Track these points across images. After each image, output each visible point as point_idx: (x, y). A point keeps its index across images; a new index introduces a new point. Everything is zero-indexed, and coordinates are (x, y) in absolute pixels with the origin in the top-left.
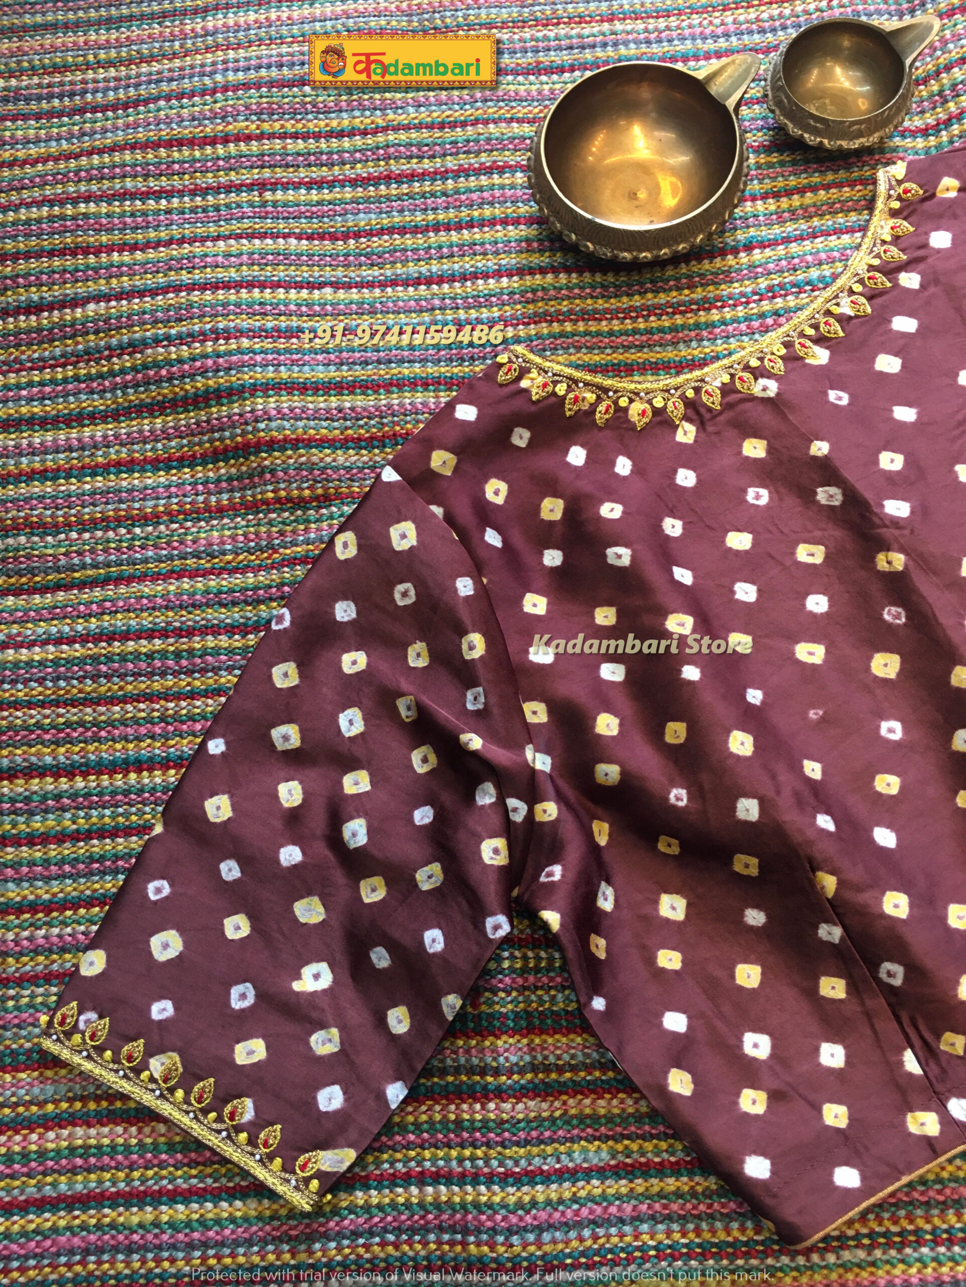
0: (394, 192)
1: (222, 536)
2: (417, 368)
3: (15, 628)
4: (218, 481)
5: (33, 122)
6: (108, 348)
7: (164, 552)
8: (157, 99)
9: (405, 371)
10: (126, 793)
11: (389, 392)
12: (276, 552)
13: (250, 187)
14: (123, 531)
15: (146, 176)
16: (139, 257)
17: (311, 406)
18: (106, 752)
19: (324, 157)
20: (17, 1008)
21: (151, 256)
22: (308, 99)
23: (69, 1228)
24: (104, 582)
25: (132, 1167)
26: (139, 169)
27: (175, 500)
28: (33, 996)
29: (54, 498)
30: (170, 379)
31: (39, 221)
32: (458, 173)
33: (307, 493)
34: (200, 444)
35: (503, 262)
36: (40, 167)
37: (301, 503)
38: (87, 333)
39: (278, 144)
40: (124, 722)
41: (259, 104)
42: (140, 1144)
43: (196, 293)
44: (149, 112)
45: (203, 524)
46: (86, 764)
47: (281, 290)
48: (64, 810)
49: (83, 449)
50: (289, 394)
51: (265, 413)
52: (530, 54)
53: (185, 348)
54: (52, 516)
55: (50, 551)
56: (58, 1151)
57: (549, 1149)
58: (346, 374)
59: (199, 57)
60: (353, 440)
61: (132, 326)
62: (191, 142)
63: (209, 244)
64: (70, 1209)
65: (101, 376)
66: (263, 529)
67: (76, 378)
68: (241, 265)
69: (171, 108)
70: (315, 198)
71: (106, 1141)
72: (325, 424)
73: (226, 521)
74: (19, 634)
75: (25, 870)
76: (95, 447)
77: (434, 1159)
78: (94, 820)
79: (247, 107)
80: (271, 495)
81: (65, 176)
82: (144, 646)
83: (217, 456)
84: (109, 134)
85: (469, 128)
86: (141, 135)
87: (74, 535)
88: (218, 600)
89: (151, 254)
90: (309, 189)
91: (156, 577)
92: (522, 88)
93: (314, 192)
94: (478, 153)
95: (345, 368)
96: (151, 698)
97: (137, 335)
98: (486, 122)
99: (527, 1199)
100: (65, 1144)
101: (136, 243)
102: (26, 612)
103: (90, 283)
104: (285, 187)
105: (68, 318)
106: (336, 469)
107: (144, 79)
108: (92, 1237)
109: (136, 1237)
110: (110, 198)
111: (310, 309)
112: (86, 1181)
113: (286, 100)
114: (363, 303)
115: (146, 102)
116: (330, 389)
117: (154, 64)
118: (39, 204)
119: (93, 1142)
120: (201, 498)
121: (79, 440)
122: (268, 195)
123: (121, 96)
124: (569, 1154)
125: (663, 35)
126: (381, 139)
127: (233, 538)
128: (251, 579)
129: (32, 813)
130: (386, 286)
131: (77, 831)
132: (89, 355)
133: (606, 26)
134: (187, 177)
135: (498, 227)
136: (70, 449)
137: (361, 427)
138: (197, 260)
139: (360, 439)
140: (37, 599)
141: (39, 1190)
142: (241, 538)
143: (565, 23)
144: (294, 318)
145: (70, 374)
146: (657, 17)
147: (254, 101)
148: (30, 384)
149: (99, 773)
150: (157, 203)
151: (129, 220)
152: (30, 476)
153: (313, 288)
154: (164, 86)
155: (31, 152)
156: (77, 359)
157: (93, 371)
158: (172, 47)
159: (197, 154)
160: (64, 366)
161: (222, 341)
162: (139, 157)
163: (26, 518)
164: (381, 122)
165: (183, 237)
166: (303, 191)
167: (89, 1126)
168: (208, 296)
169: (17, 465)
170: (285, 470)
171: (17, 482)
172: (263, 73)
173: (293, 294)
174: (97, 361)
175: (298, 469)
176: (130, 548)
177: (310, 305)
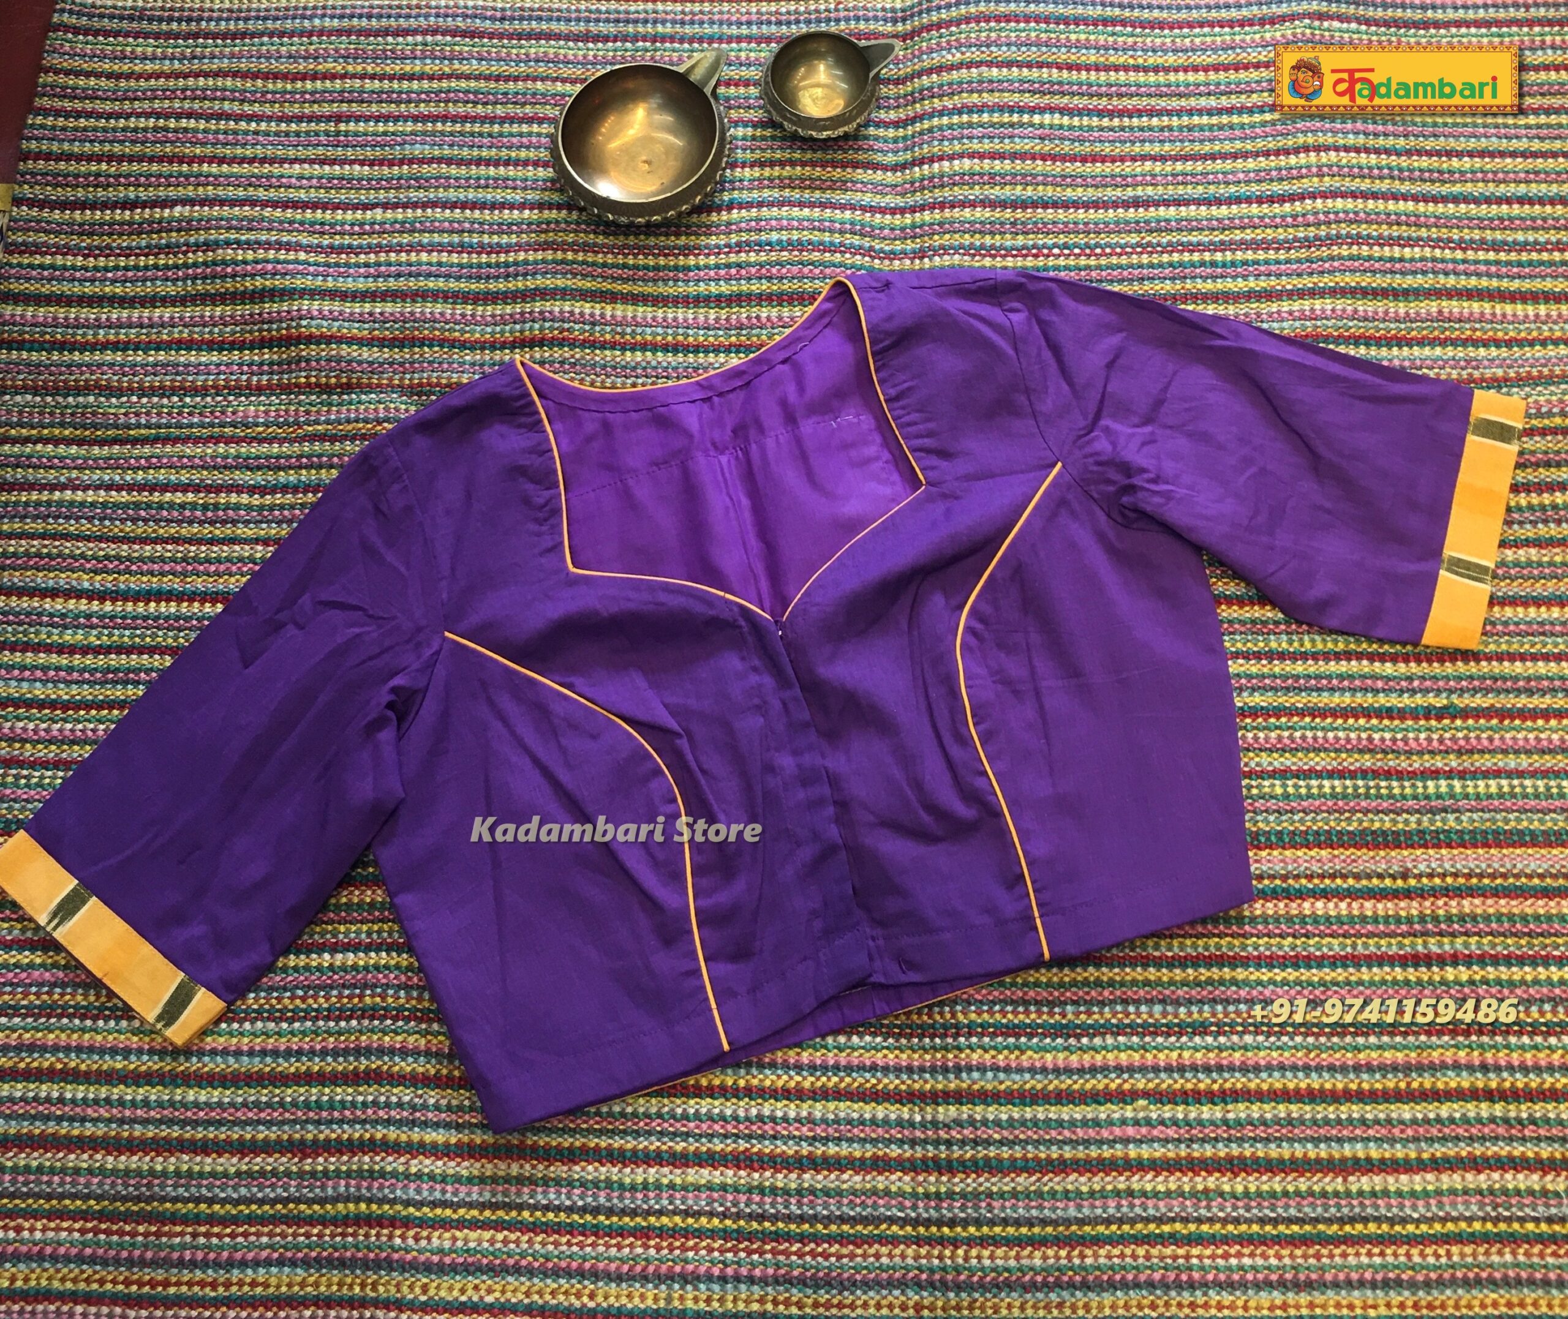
0: (448, 129)
1: (257, 411)
2: (441, 283)
3: (74, 474)
4: (261, 364)
5: (152, 41)
6: (187, 244)
7: (207, 420)
8: (261, 35)
9: (431, 284)
10: (145, 618)
11: (414, 301)
12: (300, 428)
13: (329, 119)
14: (175, 399)
15: (242, 101)
16: (225, 170)
17: (348, 310)
18: (134, 583)
19: (395, 96)
20: (27, 786)
21: (233, 169)
22: (389, 47)
24: (154, 441)
26: (237, 94)
27: (223, 377)
28: (42, 777)
29: (122, 366)
30: (234, 276)
31: (145, 130)
32: (503, 120)
33: (333, 381)
34: (251, 332)
35: (529, 197)
36: (153, 82)
37: (327, 389)
38: (170, 231)
39: (357, 83)
40: (152, 560)
41: (347, 49)
43: (269, 208)
44: (253, 45)
45: (243, 399)
46: (117, 592)
47: (340, 211)
48: (92, 627)
49: (151, 326)
50: (331, 299)
51: (309, 313)
52: (582, 24)
53: (251, 252)
54: (118, 381)
55: (113, 411)
58: (381, 284)
60: (378, 340)
61: (210, 229)
62: (285, 76)
63: (286, 166)
65: (177, 267)
66: (293, 409)
67: (156, 267)
68: (311, 187)
69: (272, 44)
70: (381, 130)
72: (357, 325)
73: (263, 398)
74: (78, 478)
75: (52, 673)
76: (163, 326)
77: (347, 933)
78: (115, 639)
79: (336, 50)
80: (303, 380)
81: (173, 92)
82: (179, 498)
83: (263, 343)
84: (216, 60)
85: (520, 83)
86: (243, 65)
87: (134, 399)
88: (246, 464)
89: (236, 169)
90: (378, 122)
91: (197, 441)
92: (571, 52)
93: (382, 125)
94: (524, 104)
95: (381, 280)
96: (176, 540)
97: (212, 237)
98: (535, 79)
101: (225, 158)
102: (86, 459)
103: (180, 188)
104: (358, 119)
105: (157, 216)
106: (360, 363)
107: (254, 13)
110: (208, 118)
111: (361, 228)
113: (371, 47)
114: (405, 222)
115: (253, 36)
116: (366, 297)
118: (147, 115)
120: (245, 378)
121: (150, 319)
122: (342, 127)
123: (232, 27)
125: (697, 18)
126: (444, 85)
127: (266, 413)
128: (275, 449)
129: (65, 628)
130: (427, 207)
131: (100, 646)
132: (169, 249)
134: (277, 105)
135: (530, 168)
136: (141, 326)
137: (387, 329)
138: (274, 180)
140: (96, 450)
142: (273, 414)
144: (347, 237)
145: (151, 263)
147: (343, 46)
148: (116, 268)
149: (126, 600)
150: (248, 125)
151: (221, 137)
153: (367, 209)
154: (270, 24)
155: (147, 67)
156: (159, 250)
157: (171, 262)
160: (146, 255)
161: (283, 252)
162: (239, 84)
163: (97, 381)
164: (447, 70)
165: (265, 157)
166: (372, 124)
168: (278, 212)
169: (95, 335)
170: (318, 361)
171: (93, 350)
172: (355, 21)
173: (349, 216)
174: (175, 254)
175: (329, 360)
176: (179, 414)
177: (362, 224)
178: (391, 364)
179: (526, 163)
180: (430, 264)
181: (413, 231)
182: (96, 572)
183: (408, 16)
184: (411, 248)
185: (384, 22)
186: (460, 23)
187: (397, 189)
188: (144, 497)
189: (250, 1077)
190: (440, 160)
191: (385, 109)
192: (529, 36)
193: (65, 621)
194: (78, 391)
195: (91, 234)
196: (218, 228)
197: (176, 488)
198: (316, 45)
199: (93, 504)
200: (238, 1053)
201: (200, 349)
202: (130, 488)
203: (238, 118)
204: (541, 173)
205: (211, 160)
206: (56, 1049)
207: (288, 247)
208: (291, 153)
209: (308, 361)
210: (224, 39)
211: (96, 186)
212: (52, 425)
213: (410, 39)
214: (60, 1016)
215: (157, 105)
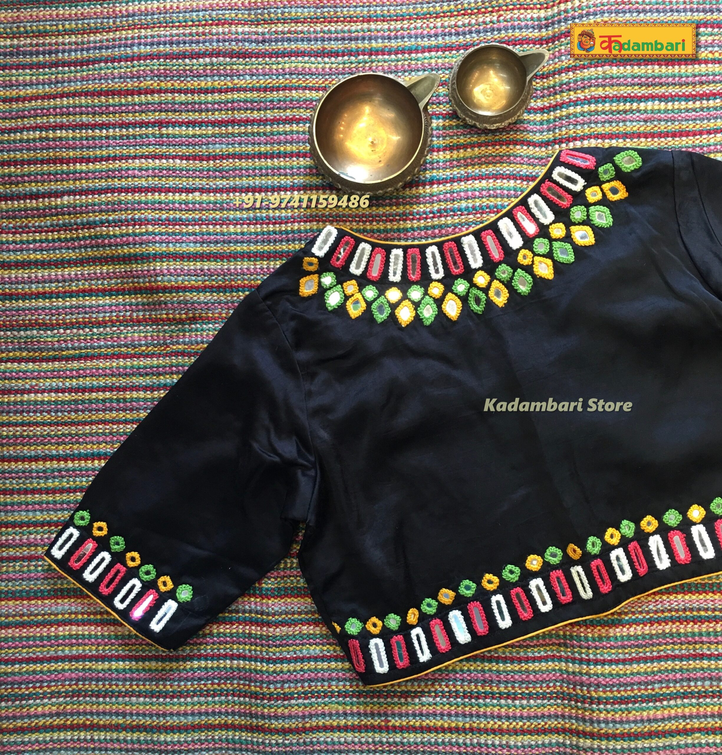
0: (236, 131)
1: (140, 336)
2: (245, 247)
3: (34, 382)
4: (137, 305)
5: (28, 71)
6: (76, 224)
7: (109, 343)
8: (100, 61)
9: (239, 248)
11: (229, 261)
12: (168, 347)
13: (154, 124)
14: (87, 330)
15: (94, 114)
16: (91, 167)
17: (186, 268)
18: (82, 449)
19: (197, 106)
21: (98, 167)
22: (188, 68)
23: (70, 669)
24: (79, 358)
25: (99, 645)
26: (90, 109)
27: (114, 314)
29: (50, 309)
30: (110, 246)
31: (34, 140)
32: (272, 122)
33: (184, 316)
35: (296, 181)
36: (33, 103)
37: (181, 322)
38: (63, 214)
39: (170, 96)
40: (91, 434)
41: (158, 70)
42: (102, 635)
43: (123, 194)
44: (95, 70)
45: (129, 328)
46: (73, 455)
47: (171, 194)
48: (63, 477)
49: (64, 281)
50: (174, 260)
51: (161, 271)
52: (319, 43)
53: (117, 228)
54: (50, 320)
55: (50, 339)
56: (64, 636)
57: (291, 649)
58: (205, 248)
59: (124, 32)
60: (209, 287)
61: (89, 213)
62: (119, 93)
63: (130, 161)
64: (70, 661)
65: (72, 239)
66: (161, 334)
67: (59, 239)
68: (148, 176)
69: (108, 68)
70: (191, 133)
71: (87, 633)
72: (193, 278)
73: (142, 328)
74: (36, 385)
75: (45, 506)
76: (71, 280)
77: (238, 649)
78: (78, 483)
79: (152, 71)
80: (165, 316)
81: (48, 110)
82: (101, 395)
83: (136, 291)
84: (72, 84)
85: (281, 92)
86: (91, 86)
87: (62, 331)
88: (138, 372)
89: (98, 166)
90: (188, 127)
91: (106, 357)
92: (314, 66)
93: (190, 129)
94: (285, 109)
95: (205, 245)
96: (105, 422)
97: (91, 219)
98: (290, 89)
99: (278, 669)
100: (67, 633)
101: (89, 158)
102: (39, 372)
103: (64, 183)
104: (174, 125)
105: (53, 203)
106: (199, 303)
107: (92, 45)
108: (81, 674)
109: (100, 675)
110: (74, 127)
111: (187, 206)
112: (77, 650)
113: (175, 68)
114: (216, 203)
115: (94, 62)
116: (196, 257)
117: (98, 35)
118: (34, 128)
119: (80, 633)
120: (128, 314)
121: (62, 276)
122: (164, 131)
123: (79, 57)
124: (301, 651)
125: (399, 33)
126: (230, 97)
127: (145, 337)
128: (155, 361)
129: (47, 478)
130: (230, 192)
131: (70, 488)
132: (65, 227)
133: (366, 25)
134: (117, 115)
135: (294, 159)
136: (58, 281)
137: (213, 280)
138: (123, 172)
139: (212, 287)
140: (44, 365)
141: (56, 653)
142: (150, 338)
143: (341, 21)
144: (177, 212)
145: (56, 237)
146: (397, 20)
147: (156, 68)
148: (35, 241)
149: (80, 460)
150: (101, 131)
151: (85, 142)
152: (38, 295)
153: (189, 192)
154: (104, 52)
155: (28, 92)
156: (59, 228)
157: (69, 236)
158: (108, 23)
159: (123, 101)
160: (52, 231)
161: (137, 227)
162: (90, 101)
163: (36, 320)
164: (230, 85)
165: (115, 156)
166: (184, 128)
167: (79, 626)
168: (130, 196)
169: (30, 288)
170: (172, 304)
171: (30, 299)
172: (162, 48)
173: (177, 197)
174: (71, 230)
175: (179, 303)
176: (91, 339)
177: (187, 203)
178: (219, 303)
179: (291, 155)
180: (236, 234)
181: (222, 209)
182: (58, 444)
183: (198, 42)
184: (223, 222)
185: (182, 47)
186: (234, 46)
187: (209, 177)
188: (79, 396)
189: (194, 727)
190: (233, 156)
191: (192, 116)
192: (284, 55)
193: (46, 475)
194: (26, 327)
195: (14, 218)
196: (94, 212)
197: (98, 389)
198: (138, 67)
199: (49, 402)
200: (186, 714)
201: (97, 296)
202: (70, 390)
203: (93, 127)
204: (302, 162)
205: (82, 160)
206: (85, 713)
207: (141, 222)
208: (132, 151)
209: (165, 304)
210: (75, 66)
211: (11, 184)
212: (14, 350)
213: (201, 60)
214: (85, 696)
215: (39, 121)
